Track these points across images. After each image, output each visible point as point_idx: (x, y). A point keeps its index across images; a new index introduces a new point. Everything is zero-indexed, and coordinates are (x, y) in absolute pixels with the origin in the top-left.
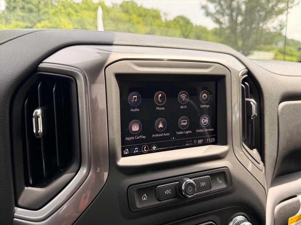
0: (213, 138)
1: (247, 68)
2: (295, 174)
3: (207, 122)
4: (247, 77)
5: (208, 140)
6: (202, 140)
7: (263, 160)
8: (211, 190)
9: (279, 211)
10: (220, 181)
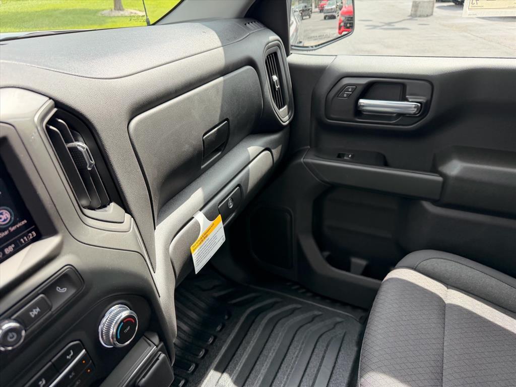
0: (31, 233)
1: (53, 100)
3: (9, 216)
4: (56, 112)
5: (24, 240)
6: (13, 246)
7: (129, 211)
8: (53, 310)
10: (63, 289)
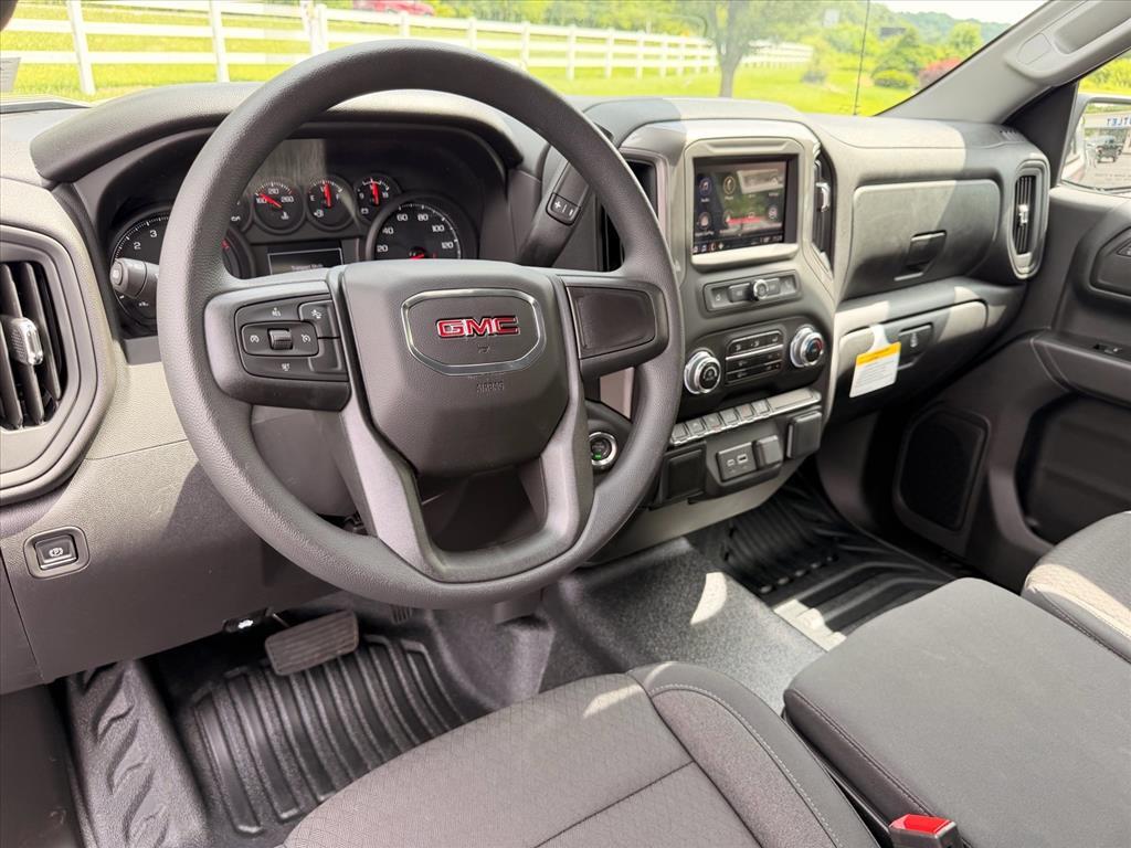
0: (780, 235)
1: (820, 141)
2: (869, 298)
4: (819, 154)
5: (775, 238)
6: (769, 238)
7: (832, 268)
8: (780, 295)
9: (846, 345)
